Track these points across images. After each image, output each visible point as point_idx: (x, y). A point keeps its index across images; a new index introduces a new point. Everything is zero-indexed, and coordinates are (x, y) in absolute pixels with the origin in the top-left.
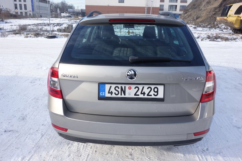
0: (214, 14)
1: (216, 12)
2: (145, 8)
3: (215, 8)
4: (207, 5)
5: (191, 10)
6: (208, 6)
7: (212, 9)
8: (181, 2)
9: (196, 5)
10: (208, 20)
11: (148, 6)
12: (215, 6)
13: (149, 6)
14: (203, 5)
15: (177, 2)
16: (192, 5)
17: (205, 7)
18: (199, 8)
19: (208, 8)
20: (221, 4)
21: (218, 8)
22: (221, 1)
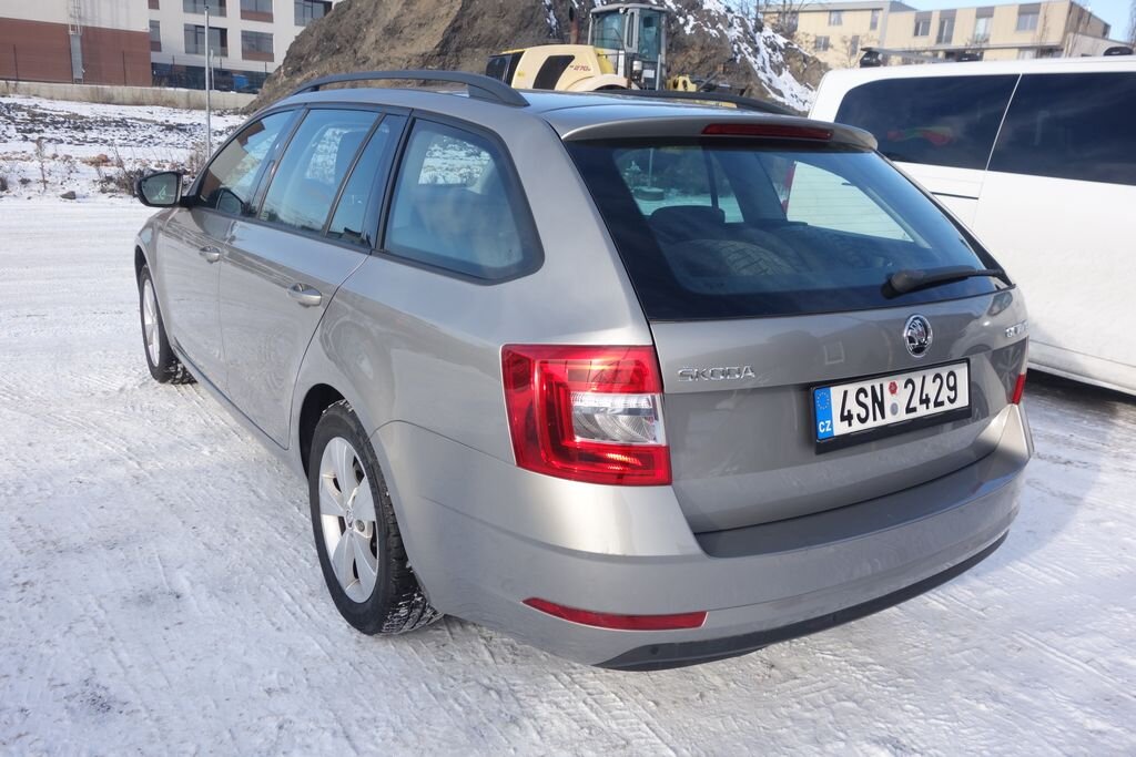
2: (71, 32)
3: (426, 59)
4: (386, 41)
5: (317, 58)
6: (393, 47)
7: (413, 62)
8: (245, 15)
9: (339, 38)
11: (83, 24)
12: (423, 50)
13: (89, 24)
14: (371, 38)
15: (223, 13)
16: (321, 37)
17: (382, 51)
18: (355, 52)
19: (392, 53)
20: (445, 43)
21: (438, 59)
22: (444, 28)
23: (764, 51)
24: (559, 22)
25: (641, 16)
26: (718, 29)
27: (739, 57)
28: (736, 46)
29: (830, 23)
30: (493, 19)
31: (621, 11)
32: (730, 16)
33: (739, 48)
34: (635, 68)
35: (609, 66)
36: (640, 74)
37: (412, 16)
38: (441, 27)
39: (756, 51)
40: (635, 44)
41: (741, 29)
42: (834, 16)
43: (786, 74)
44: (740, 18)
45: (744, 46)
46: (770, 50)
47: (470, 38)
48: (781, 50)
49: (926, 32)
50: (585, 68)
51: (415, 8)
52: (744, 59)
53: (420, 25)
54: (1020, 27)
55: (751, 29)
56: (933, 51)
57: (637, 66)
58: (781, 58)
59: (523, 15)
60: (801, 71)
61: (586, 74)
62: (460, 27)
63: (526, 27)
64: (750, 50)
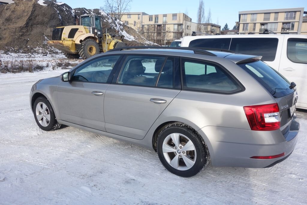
0: (22, 35)
1: (24, 32)
3: (21, 28)
6: (9, 25)
7: (17, 29)
10: (16, 43)
12: (20, 26)
17: (5, 26)
19: (9, 27)
20: (27, 24)
21: (25, 28)
22: (26, 19)
23: (118, 26)
24: (62, 18)
25: (95, 18)
26: (106, 20)
27: (112, 27)
28: (111, 24)
29: (128, 18)
30: (42, 17)
31: (90, 16)
32: (108, 16)
33: (112, 25)
34: (95, 32)
35: (88, 31)
36: (97, 33)
37: (15, 15)
38: (25, 19)
39: (116, 25)
40: (94, 25)
41: (112, 20)
42: (129, 16)
43: (124, 31)
44: (111, 17)
45: (113, 24)
46: (119, 25)
47: (35, 22)
48: (122, 25)
49: (152, 20)
50: (82, 32)
51: (16, 13)
52: (113, 28)
53: (18, 18)
54: (173, 19)
55: (114, 20)
56: (154, 25)
57: (96, 31)
58: (122, 27)
59: (51, 16)
60: (128, 31)
61: (82, 33)
62: (31, 19)
63: (53, 19)
64: (115, 25)
